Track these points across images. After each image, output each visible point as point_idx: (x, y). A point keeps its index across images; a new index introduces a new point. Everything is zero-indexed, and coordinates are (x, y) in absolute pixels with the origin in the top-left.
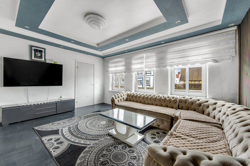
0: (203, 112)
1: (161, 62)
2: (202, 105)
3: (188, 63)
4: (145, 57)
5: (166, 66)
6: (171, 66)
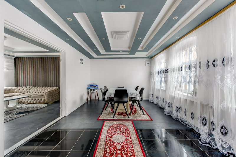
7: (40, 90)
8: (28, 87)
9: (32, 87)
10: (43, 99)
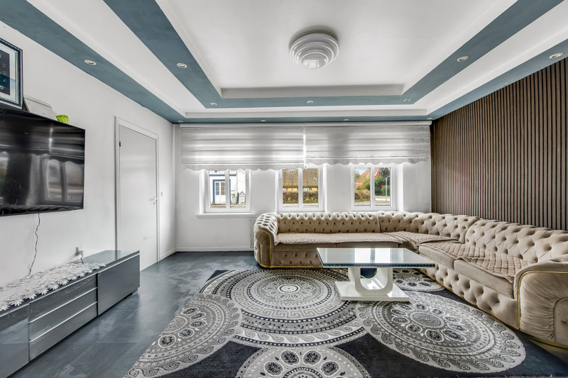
0: (417, 231)
1: (339, 154)
2: (413, 221)
3: (380, 161)
4: (304, 141)
5: (347, 162)
6: (356, 162)
7: (504, 239)
8: (461, 217)
9: (474, 218)
10: (504, 300)
